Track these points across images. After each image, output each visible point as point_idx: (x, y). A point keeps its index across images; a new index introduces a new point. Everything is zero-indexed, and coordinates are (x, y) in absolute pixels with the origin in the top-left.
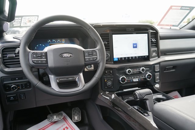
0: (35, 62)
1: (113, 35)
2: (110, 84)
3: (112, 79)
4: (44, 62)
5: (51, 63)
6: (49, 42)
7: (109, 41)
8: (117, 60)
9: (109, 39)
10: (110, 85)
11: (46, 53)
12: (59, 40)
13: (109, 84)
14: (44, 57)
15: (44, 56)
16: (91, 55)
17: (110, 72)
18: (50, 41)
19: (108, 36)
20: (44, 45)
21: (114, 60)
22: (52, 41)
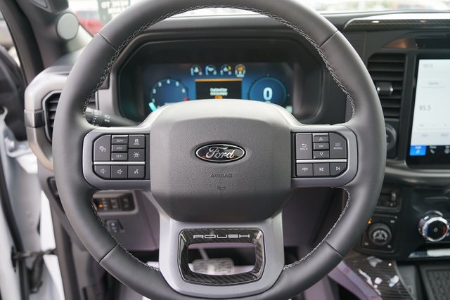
0: (103, 171)
1: (422, 62)
2: (383, 236)
3: (392, 221)
4: (136, 172)
5: (161, 179)
6: (196, 74)
7: (400, 83)
8: (423, 153)
9: (401, 74)
10: (383, 241)
11: (146, 137)
12: (226, 69)
13: (380, 237)
14: (136, 155)
15: (137, 148)
16: (321, 154)
17: (390, 195)
18: (197, 70)
19: (402, 65)
20: (180, 81)
21: (412, 153)
22: (204, 71)
